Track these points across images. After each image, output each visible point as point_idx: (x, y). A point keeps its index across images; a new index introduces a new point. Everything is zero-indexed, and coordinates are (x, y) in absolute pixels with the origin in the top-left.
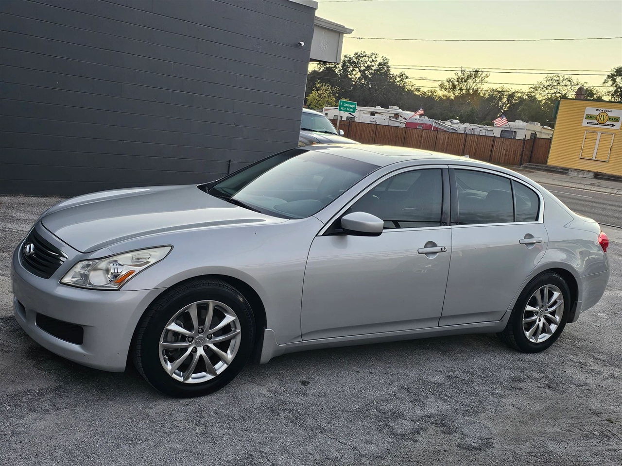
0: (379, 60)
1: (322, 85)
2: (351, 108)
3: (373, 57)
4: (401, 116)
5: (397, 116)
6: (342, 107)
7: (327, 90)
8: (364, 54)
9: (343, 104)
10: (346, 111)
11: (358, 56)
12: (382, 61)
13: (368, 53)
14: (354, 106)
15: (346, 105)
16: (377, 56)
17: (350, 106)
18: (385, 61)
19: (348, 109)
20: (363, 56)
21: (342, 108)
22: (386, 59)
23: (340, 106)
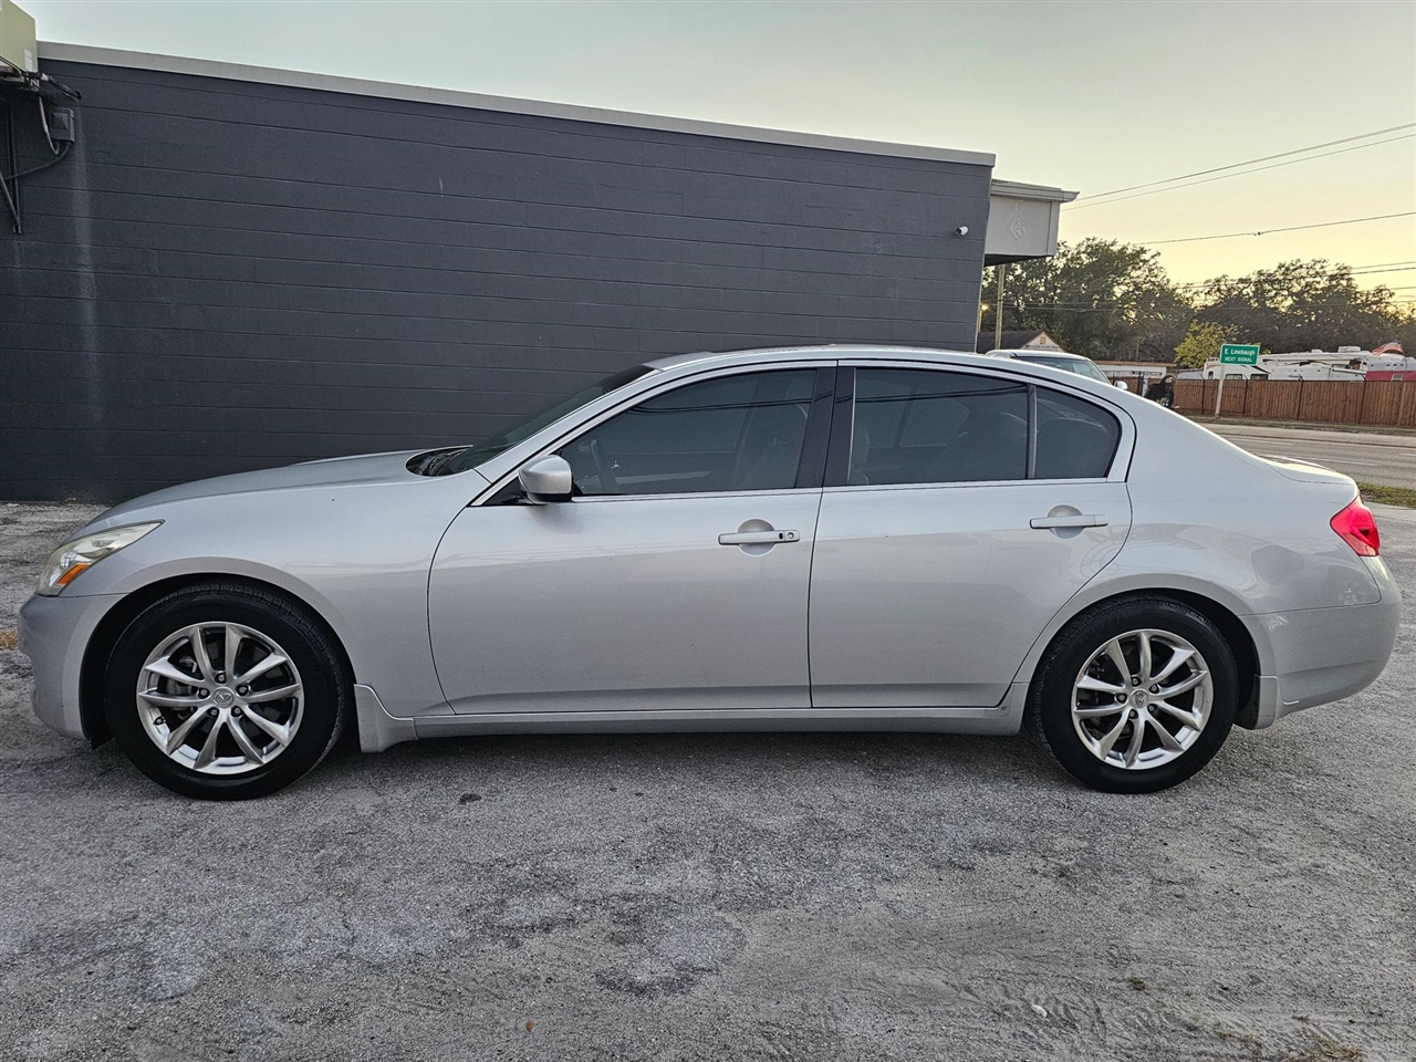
0: (1331, 270)
1: (1203, 327)
2: (1247, 356)
3: (1318, 267)
4: (1365, 364)
5: (1355, 363)
6: (1227, 356)
7: (1214, 333)
8: (1298, 264)
9: (1229, 351)
10: (1236, 362)
11: (1286, 269)
12: (1336, 272)
13: (1306, 261)
14: (1252, 353)
15: (1237, 352)
16: (1325, 264)
17: (1245, 353)
18: (1344, 271)
19: (1239, 359)
20: (1296, 269)
21: (1227, 359)
22: (1345, 268)
23: (1224, 356)
